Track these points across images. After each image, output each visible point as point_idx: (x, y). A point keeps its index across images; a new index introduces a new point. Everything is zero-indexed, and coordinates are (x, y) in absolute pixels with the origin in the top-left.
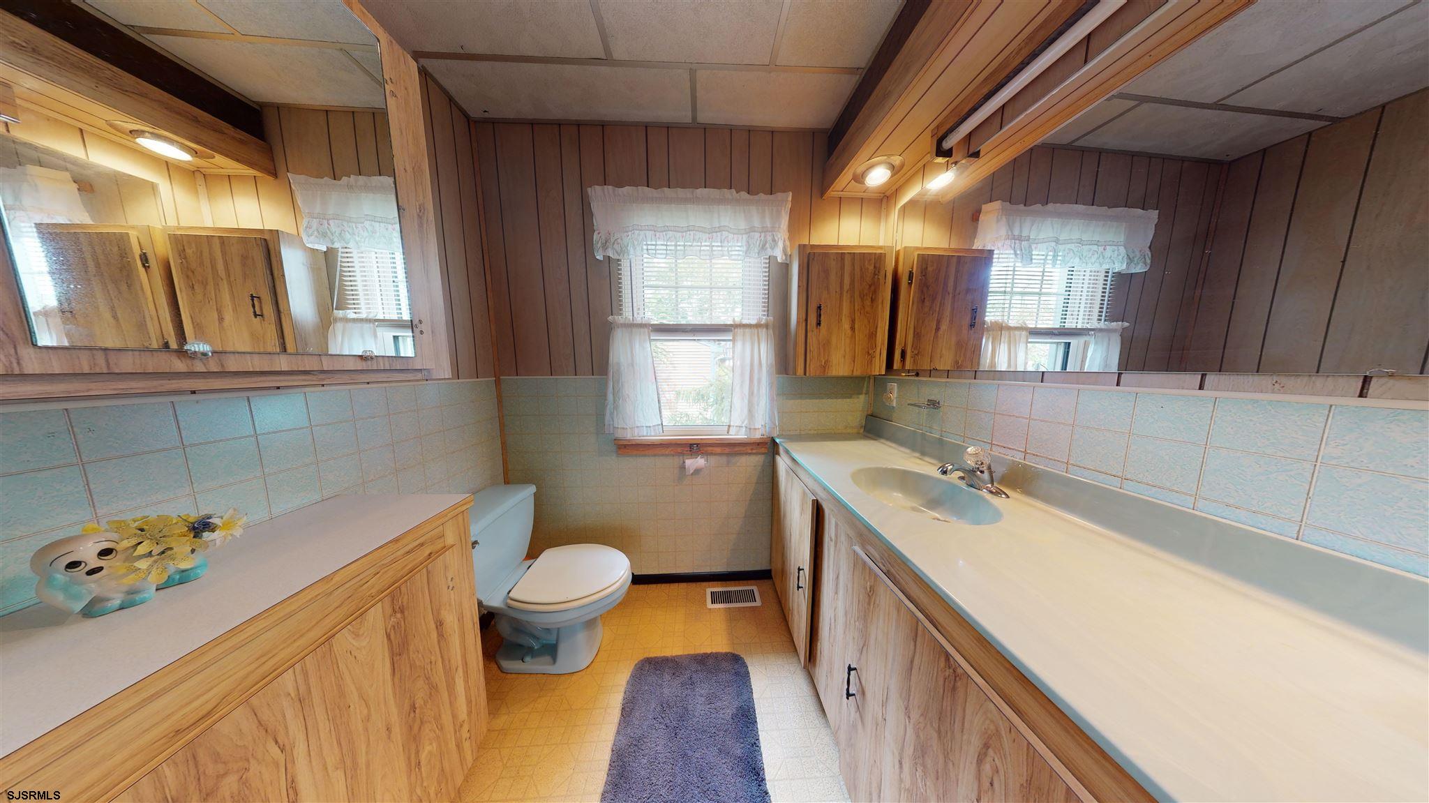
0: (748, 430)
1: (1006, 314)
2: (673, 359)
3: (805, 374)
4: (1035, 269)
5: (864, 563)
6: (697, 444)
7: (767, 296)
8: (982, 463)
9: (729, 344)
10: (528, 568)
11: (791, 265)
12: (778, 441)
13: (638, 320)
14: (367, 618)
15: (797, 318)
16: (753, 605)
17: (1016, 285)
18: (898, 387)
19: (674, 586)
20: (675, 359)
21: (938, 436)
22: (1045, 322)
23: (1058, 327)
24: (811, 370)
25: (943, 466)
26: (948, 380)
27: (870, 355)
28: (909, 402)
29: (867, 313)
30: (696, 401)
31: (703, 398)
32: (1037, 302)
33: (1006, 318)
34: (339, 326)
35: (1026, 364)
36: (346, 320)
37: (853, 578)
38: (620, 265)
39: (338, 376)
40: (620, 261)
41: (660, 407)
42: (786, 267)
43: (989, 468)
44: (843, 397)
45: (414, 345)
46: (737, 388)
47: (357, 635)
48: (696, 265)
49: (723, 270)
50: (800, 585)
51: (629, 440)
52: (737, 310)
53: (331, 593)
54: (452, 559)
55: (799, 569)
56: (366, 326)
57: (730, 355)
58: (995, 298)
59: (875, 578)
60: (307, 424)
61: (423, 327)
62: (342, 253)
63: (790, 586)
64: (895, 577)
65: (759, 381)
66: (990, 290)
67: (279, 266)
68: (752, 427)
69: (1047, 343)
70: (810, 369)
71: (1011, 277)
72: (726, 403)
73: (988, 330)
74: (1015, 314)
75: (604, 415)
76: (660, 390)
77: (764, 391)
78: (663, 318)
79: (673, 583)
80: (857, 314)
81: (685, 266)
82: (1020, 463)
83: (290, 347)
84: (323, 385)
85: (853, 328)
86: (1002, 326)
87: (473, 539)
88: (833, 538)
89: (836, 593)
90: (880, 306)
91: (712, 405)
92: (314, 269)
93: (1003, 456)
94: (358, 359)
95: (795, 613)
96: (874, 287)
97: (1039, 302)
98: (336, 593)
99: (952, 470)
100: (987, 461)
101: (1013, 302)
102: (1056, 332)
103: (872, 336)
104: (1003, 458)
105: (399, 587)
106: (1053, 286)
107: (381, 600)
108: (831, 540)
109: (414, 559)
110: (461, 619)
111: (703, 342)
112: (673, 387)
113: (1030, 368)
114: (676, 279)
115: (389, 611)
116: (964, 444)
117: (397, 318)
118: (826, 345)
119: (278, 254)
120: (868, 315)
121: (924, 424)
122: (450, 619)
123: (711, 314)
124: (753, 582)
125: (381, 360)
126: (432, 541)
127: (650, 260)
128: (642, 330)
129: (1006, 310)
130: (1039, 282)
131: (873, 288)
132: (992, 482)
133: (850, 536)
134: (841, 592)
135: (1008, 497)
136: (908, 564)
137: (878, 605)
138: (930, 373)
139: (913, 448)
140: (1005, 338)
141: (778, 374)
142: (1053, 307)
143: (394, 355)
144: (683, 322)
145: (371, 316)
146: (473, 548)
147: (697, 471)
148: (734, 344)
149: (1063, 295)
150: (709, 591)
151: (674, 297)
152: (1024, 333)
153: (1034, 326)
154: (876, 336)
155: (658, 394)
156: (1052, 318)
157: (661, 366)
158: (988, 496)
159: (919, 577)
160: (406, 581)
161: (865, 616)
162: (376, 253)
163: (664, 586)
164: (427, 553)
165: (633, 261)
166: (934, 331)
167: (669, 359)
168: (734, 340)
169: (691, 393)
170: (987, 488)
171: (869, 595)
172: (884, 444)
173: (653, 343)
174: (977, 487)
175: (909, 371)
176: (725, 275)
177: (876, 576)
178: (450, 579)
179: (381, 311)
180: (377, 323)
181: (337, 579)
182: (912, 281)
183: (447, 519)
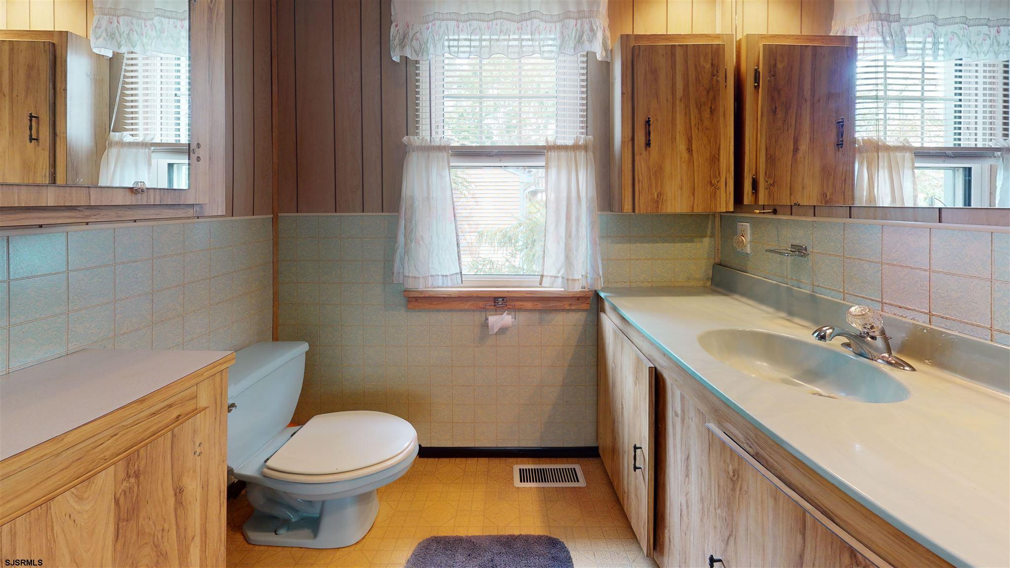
0: (565, 281)
1: (881, 128)
2: (476, 192)
3: (634, 211)
4: (911, 63)
5: (723, 443)
6: (503, 298)
7: (585, 108)
8: (872, 327)
9: (542, 172)
10: (292, 436)
11: (613, 64)
12: (602, 295)
13: (437, 142)
14: (95, 481)
15: (622, 137)
16: (576, 486)
17: (889, 87)
18: (752, 228)
19: (472, 462)
20: (479, 192)
21: (808, 292)
22: (932, 138)
23: (952, 146)
24: (641, 206)
25: (820, 330)
26: (815, 219)
27: (713, 185)
28: (767, 248)
29: (707, 129)
30: (502, 244)
31: (510, 240)
32: (919, 111)
33: (882, 134)
34: (113, 151)
35: (915, 197)
36: (122, 144)
37: (709, 459)
38: (418, 68)
39: (104, 212)
40: (419, 63)
41: (459, 252)
42: (606, 67)
43: (883, 333)
44: (683, 240)
45: (189, 174)
46: (551, 228)
47: (80, 499)
48: (503, 67)
49: (535, 73)
50: (637, 465)
51: (421, 292)
52: (550, 127)
53: (58, 455)
54: (203, 423)
55: (635, 448)
56: (142, 151)
57: (542, 186)
58: (866, 105)
59: (739, 462)
60: (64, 269)
61: (200, 152)
62: (128, 59)
63: (623, 467)
64: (767, 461)
65: (578, 220)
66: (858, 94)
67: (63, 78)
68: (570, 277)
69: (939, 168)
70: (639, 202)
71: (882, 75)
72: (538, 248)
73: (861, 150)
74: (893, 128)
75: (393, 261)
76: (459, 230)
77: (584, 233)
78: (465, 138)
79: (471, 457)
80: (695, 132)
81: (491, 68)
82: (924, 328)
83: (60, 180)
84: (87, 223)
85: (690, 150)
86: (878, 145)
87: (230, 402)
88: (679, 412)
89: (687, 476)
90: (722, 119)
91: (521, 250)
92: (97, 82)
93: (900, 318)
94: (128, 193)
95: (633, 496)
96: (713, 92)
97: (923, 111)
98: (65, 454)
99: (832, 336)
100: (879, 325)
101: (888, 111)
102: (949, 152)
103: (714, 160)
104: (900, 321)
105: (138, 451)
106: (938, 88)
107: (114, 463)
108: (677, 415)
109: (160, 422)
110: (205, 487)
111: (511, 170)
112: (475, 226)
113: (922, 203)
114: (481, 86)
115: (122, 474)
116: (845, 302)
117: (174, 142)
118: (658, 172)
119: (63, 62)
120: (707, 131)
121: (789, 277)
122: (192, 486)
123: (520, 132)
124: (574, 459)
125: (151, 193)
126: (182, 402)
127: (452, 61)
128: (440, 154)
129: (881, 122)
130: (918, 82)
131: (711, 94)
132: (889, 351)
133: (702, 410)
134: (694, 476)
135: (913, 369)
136: (784, 446)
137: (747, 492)
138: (792, 209)
139: (778, 305)
140: (883, 163)
141: (601, 211)
142: (941, 117)
143: (166, 187)
144: (488, 143)
145: (148, 140)
146: (229, 411)
147: (503, 330)
148: (547, 172)
149: (952, 100)
150: (516, 468)
151: (478, 110)
152: (908, 155)
153: (919, 145)
154: (719, 161)
155: (457, 235)
156: (942, 134)
157: (462, 200)
158: (887, 369)
159: (800, 461)
160: (146, 445)
161: (729, 503)
162: (161, 59)
163: (458, 460)
164: (175, 415)
165: (433, 62)
166: (791, 154)
167: (471, 192)
168: (547, 167)
169: (495, 234)
170: (883, 358)
171: (732, 480)
172: (740, 301)
173: (453, 171)
174: (870, 356)
175: (764, 207)
176: (536, 79)
177: (740, 458)
178: (198, 444)
179: (158, 133)
180: (153, 148)
181: (69, 439)
182: (759, 83)
183: (202, 378)
